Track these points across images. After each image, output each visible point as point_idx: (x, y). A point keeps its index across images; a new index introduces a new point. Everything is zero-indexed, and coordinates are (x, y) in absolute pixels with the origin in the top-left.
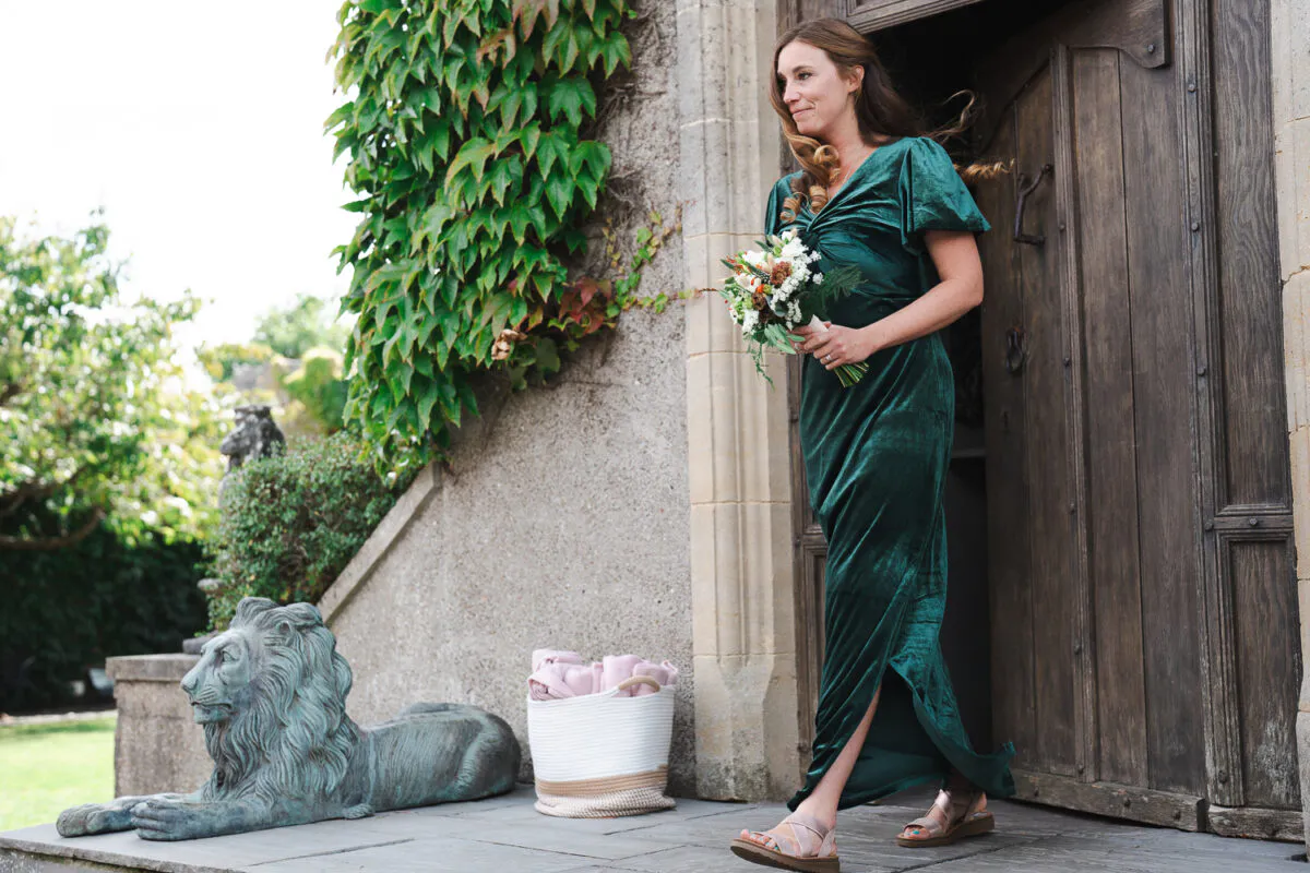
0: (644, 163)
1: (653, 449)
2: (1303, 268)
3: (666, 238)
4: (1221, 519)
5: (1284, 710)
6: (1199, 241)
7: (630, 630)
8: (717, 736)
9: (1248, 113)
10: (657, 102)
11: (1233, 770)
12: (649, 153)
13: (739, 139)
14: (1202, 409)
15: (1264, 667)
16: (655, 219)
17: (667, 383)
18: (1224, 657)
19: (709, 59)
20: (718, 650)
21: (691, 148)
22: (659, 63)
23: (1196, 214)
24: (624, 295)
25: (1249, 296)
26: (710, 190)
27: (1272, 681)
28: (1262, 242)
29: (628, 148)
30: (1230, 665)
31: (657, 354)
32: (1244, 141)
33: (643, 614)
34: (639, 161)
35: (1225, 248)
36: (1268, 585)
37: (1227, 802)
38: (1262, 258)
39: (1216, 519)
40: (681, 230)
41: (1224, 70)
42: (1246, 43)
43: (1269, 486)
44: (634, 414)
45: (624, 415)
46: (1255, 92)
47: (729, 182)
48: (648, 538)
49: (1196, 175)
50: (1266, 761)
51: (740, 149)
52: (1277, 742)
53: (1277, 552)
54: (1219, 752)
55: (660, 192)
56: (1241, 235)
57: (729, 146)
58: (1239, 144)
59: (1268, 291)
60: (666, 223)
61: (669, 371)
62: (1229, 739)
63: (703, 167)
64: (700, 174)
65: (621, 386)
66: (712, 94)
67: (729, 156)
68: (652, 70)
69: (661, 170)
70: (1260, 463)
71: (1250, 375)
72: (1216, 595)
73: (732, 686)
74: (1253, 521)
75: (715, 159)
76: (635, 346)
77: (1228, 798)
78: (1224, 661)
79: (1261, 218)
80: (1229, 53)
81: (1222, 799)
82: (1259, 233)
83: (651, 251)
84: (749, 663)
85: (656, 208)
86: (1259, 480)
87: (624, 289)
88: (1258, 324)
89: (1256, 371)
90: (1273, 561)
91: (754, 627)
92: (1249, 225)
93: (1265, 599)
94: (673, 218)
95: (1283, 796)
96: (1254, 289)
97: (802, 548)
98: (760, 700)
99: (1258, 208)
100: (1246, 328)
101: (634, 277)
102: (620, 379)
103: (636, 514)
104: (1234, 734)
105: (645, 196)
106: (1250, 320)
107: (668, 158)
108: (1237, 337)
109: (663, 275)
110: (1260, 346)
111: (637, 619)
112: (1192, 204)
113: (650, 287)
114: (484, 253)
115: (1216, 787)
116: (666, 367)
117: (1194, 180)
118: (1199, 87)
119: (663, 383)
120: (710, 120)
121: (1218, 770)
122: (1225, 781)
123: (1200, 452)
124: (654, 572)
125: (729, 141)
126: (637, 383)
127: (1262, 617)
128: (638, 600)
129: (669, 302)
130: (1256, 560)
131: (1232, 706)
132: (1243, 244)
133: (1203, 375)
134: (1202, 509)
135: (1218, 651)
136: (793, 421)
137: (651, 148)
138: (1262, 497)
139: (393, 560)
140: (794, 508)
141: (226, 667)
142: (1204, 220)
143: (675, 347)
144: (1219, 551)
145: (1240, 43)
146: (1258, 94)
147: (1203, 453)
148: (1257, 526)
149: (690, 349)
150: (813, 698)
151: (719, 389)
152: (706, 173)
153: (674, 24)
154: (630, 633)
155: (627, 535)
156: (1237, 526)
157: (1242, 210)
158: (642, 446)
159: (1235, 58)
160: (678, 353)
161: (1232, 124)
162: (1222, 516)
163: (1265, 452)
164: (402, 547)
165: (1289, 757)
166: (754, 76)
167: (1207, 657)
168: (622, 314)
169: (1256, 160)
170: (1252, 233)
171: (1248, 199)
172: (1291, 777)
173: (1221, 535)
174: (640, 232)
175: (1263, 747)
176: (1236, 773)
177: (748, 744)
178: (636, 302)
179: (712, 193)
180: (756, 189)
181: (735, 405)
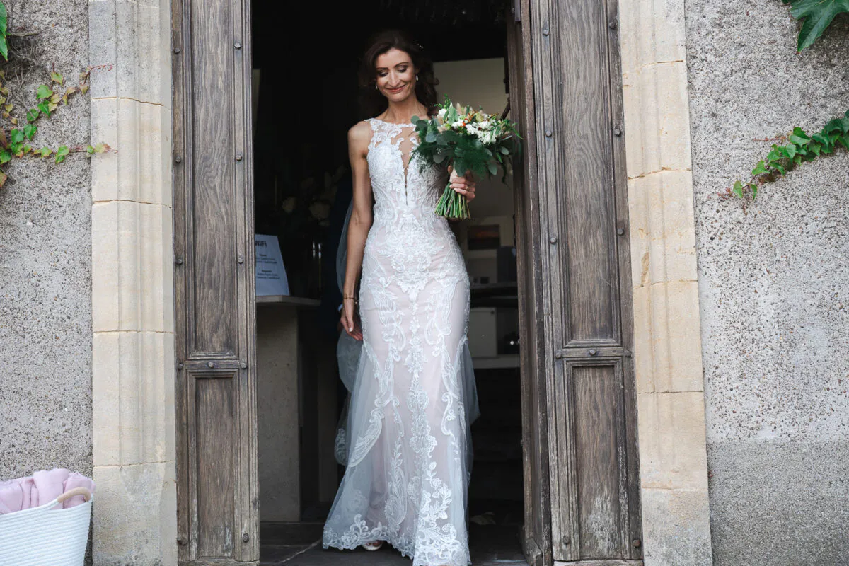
0: (42, 27)
1: (47, 283)
2: (664, 168)
3: (69, 96)
4: (568, 350)
5: (608, 487)
6: (552, 144)
7: (14, 446)
8: (118, 537)
9: (584, 56)
11: (574, 535)
12: (49, 19)
13: (144, 20)
14: (553, 268)
15: (595, 458)
16: (55, 78)
17: (66, 225)
18: (569, 451)
20: (120, 461)
21: (100, 20)
23: (549, 124)
24: (18, 143)
25: (586, 188)
26: (120, 59)
27: (600, 467)
28: (596, 149)
29: (22, 9)
30: (572, 457)
31: (56, 199)
32: (582, 77)
33: (31, 431)
34: (36, 24)
35: (568, 150)
36: (598, 398)
37: (569, 559)
38: (596, 161)
39: (564, 350)
40: (88, 89)
41: (567, 24)
42: (583, 7)
43: (600, 327)
44: (26, 251)
45: (13, 252)
46: (590, 42)
47: (137, 55)
48: (40, 362)
49: (549, 95)
50: (594, 526)
51: (144, 28)
52: (602, 512)
53: (605, 373)
54: (564, 522)
55: (62, 57)
56: (580, 143)
57: (136, 24)
58: (579, 77)
59: (600, 186)
60: (68, 84)
61: (68, 214)
62: (571, 512)
63: (114, 38)
64: (111, 44)
65: (11, 225)
67: (136, 33)
69: (63, 35)
70: (593, 309)
71: (587, 245)
72: (563, 405)
73: (134, 492)
74: (592, 352)
75: (125, 33)
76: (28, 191)
77: (569, 555)
78: (569, 454)
79: (595, 132)
80: (570, 12)
81: (565, 556)
82: (594, 143)
83: (52, 107)
84: (145, 471)
85: (56, 69)
86: (593, 322)
87: (19, 138)
88: (592, 208)
89: (591, 242)
90: (602, 380)
91: (149, 440)
92: (586, 137)
93: (596, 408)
94: (76, 79)
95: (606, 550)
96: (590, 183)
97: (184, 371)
98: (157, 504)
99: (593, 124)
100: (584, 210)
101: (29, 128)
102: (11, 219)
103: (26, 341)
104: (574, 507)
105: (44, 57)
106: (587, 206)
107: (72, 26)
108: (576, 217)
109: (63, 130)
110: (594, 224)
111: (23, 435)
112: (546, 117)
113: (47, 139)
115: (561, 548)
116: (65, 211)
117: (548, 100)
118: (552, 34)
119: (60, 225)
121: (563, 535)
122: (568, 543)
123: (551, 300)
124: (45, 393)
125: (136, 19)
126: (29, 224)
127: (594, 421)
128: (25, 418)
129: (70, 155)
130: (590, 380)
131: (574, 487)
132: (581, 149)
133: (553, 243)
134: (553, 342)
135: (564, 447)
136: (177, 265)
137: (51, 14)
138: (595, 334)
140: (177, 338)
142: (555, 130)
143: (77, 194)
144: (565, 373)
145: (578, 7)
146: (592, 43)
147: (554, 301)
148: (595, 355)
149: (95, 194)
150: (193, 498)
151: (125, 233)
152: (117, 45)
154: (14, 449)
155: (12, 360)
156: (581, 355)
157: (580, 126)
158: (34, 280)
159: (575, 16)
160: (79, 200)
161: (573, 63)
162: (568, 348)
163: (597, 301)
165: (611, 521)
167: (555, 452)
168: (13, 161)
169: (591, 92)
170: (588, 143)
171: (586, 118)
172: (612, 536)
173: (567, 361)
174: (37, 88)
175: (592, 516)
176: (575, 536)
177: (147, 542)
178: (31, 152)
179: (123, 62)
180: (156, 66)
181: (137, 248)
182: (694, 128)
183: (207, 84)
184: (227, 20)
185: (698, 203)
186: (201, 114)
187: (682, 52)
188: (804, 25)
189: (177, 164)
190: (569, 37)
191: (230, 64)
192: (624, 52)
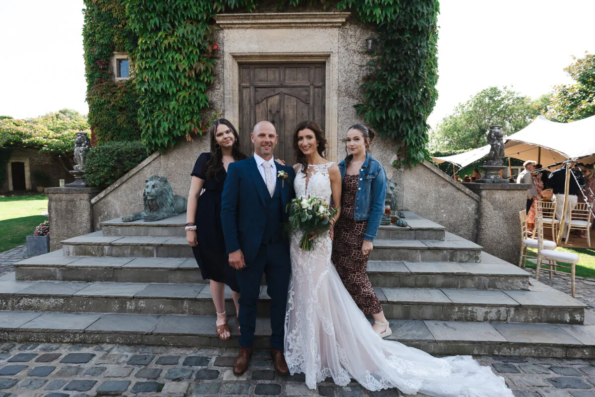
0: (215, 101)
10: (218, 90)
12: (216, 99)
13: (234, 100)
16: (217, 111)
21: (227, 100)
22: (219, 83)
40: (224, 114)
41: (316, 106)
47: (233, 108)
51: (234, 102)
55: (219, 107)
60: (220, 113)
66: (231, 92)
68: (217, 84)
69: (219, 103)
75: (231, 103)
94: (222, 112)
105: (215, 107)
107: (221, 101)
114: (186, 113)
120: (231, 96)
139: (146, 168)
141: (155, 189)
152: (230, 105)
153: (223, 77)
164: (148, 166)
174: (214, 113)
179: (231, 109)
182: (338, 129)
183: (245, 113)
184: (250, 100)
185: (338, 142)
186: (244, 120)
187: (337, 115)
188: (358, 112)
190: (316, 110)
191: (250, 109)
192: (326, 113)
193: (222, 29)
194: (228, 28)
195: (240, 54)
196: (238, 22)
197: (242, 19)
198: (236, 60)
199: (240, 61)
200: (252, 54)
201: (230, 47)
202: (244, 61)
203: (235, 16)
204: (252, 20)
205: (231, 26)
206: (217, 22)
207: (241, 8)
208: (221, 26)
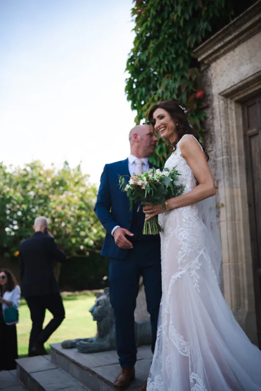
10: (211, 153)
13: (233, 162)
19: (223, 141)
20: (232, 305)
21: (219, 165)
22: (211, 142)
40: (218, 186)
47: (230, 173)
51: (233, 165)
57: (230, 164)
63: (223, 170)
64: (222, 172)
66: (224, 150)
67: (230, 167)
68: (209, 145)
75: (226, 168)
84: (241, 308)
91: (242, 299)
97: (256, 276)
98: (244, 320)
107: (214, 168)
120: (224, 157)
125: (230, 162)
143: (218, 219)
149: (221, 220)
151: (229, 231)
152: (224, 172)
153: (214, 132)
160: (219, 221)
166: (236, 144)
179: (226, 177)
180: (238, 176)
181: (234, 236)
189: (250, 206)
193: (209, 65)
194: (215, 60)
195: (231, 90)
196: (219, 45)
197: (223, 38)
198: (232, 99)
199: (237, 98)
200: (245, 81)
201: (218, 84)
202: (242, 96)
203: (213, 39)
204: (235, 31)
205: (215, 56)
206: (199, 59)
207: (218, 24)
208: (206, 62)
